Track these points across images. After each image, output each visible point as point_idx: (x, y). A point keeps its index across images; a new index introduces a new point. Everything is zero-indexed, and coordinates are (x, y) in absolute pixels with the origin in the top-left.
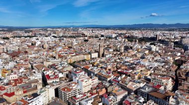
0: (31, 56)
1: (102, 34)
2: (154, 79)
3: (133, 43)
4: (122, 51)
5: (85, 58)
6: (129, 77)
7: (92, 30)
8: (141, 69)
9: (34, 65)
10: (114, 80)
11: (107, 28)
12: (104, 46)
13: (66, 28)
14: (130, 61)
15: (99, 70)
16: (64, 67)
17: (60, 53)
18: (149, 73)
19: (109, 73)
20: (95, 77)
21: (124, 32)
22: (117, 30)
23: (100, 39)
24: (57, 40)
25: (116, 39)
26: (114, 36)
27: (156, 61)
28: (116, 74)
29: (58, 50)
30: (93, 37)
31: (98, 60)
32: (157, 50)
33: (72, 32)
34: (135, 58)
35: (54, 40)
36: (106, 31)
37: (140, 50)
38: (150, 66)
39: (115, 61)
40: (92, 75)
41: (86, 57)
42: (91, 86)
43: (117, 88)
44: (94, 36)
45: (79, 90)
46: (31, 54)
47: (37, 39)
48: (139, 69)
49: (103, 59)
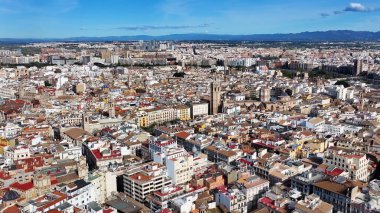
0: (50, 111)
1: (220, 57)
2: (329, 158)
3: (295, 81)
4: (267, 100)
5: (178, 116)
6: (275, 155)
7: (194, 48)
8: (304, 138)
9: (62, 130)
10: (242, 160)
11: (233, 42)
12: (224, 88)
13: (126, 43)
14: (283, 121)
15: (210, 140)
16: (130, 135)
17: (119, 103)
18: (322, 146)
19: (233, 147)
20: (200, 155)
21: (276, 52)
22: (257, 47)
23: (213, 71)
24: (107, 72)
25: (254, 71)
26: (249, 62)
27: (344, 122)
28: (248, 148)
29: (113, 97)
30: (195, 66)
31: (209, 120)
32: (351, 96)
33: (141, 54)
34: (294, 116)
35: (99, 74)
36: (231, 50)
37: (309, 98)
38: (328, 133)
39: (249, 122)
40: (195, 149)
41: (179, 114)
42: (191, 173)
43: (247, 174)
44: (199, 63)
45: (166, 180)
46: (49, 107)
47: (58, 71)
48: (300, 139)
49: (221, 118)
